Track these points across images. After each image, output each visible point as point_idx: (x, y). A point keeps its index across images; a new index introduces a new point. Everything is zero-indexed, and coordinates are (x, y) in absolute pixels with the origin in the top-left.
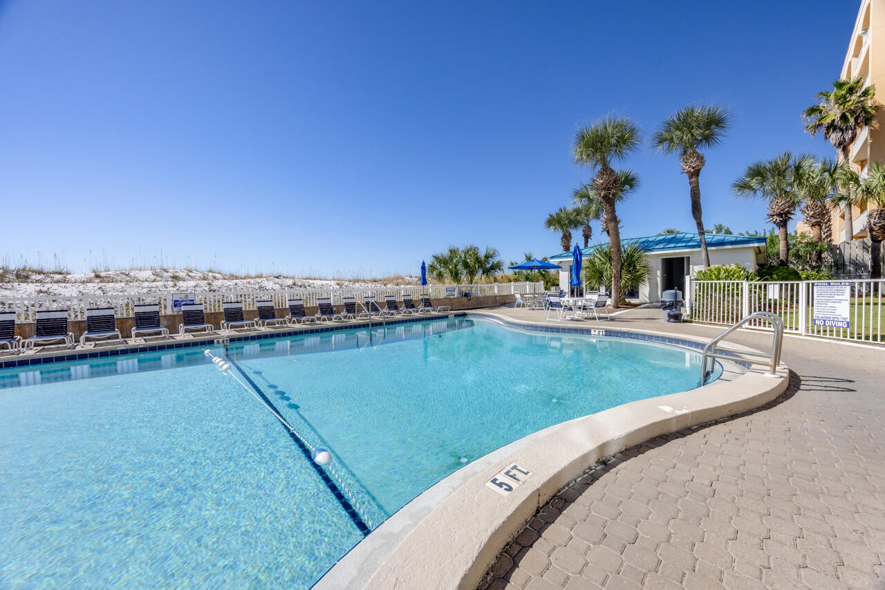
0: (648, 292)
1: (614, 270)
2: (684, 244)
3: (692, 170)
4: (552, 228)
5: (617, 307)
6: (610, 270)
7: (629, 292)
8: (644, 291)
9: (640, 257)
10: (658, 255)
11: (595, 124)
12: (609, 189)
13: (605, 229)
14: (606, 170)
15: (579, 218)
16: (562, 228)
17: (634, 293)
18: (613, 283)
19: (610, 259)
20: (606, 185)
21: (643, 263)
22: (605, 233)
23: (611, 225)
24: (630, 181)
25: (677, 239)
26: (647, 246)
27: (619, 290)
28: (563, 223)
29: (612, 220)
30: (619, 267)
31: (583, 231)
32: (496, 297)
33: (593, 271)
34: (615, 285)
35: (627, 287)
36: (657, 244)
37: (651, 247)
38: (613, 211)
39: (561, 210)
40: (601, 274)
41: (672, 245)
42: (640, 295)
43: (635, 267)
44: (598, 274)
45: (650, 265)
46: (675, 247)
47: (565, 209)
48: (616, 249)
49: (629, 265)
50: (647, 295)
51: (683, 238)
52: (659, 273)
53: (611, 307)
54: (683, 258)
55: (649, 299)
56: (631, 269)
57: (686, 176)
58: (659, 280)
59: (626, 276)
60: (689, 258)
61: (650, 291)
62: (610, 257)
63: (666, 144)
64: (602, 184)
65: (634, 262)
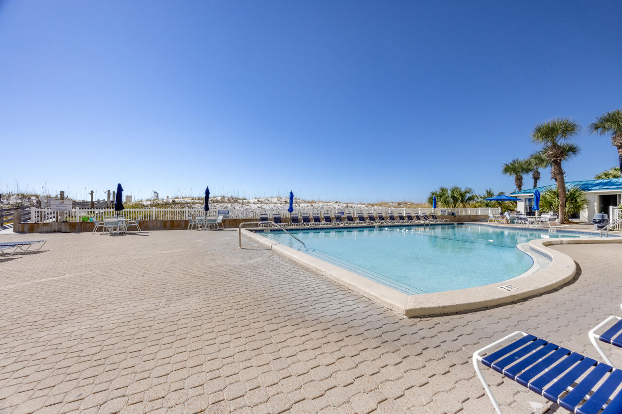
0: (587, 215)
1: (561, 202)
2: (616, 187)
3: (620, 145)
4: (508, 174)
5: (562, 223)
6: (557, 202)
7: (571, 215)
8: (584, 215)
9: (580, 194)
10: (595, 193)
11: (547, 121)
12: (557, 157)
13: (553, 178)
14: (555, 145)
15: (530, 167)
16: (516, 174)
17: (575, 215)
18: (560, 210)
19: (558, 196)
20: (555, 155)
21: (583, 198)
22: (553, 180)
23: (558, 177)
24: (573, 150)
25: (611, 183)
26: (586, 187)
27: (564, 213)
28: (516, 170)
29: (559, 174)
30: (564, 200)
31: (533, 175)
32: (470, 216)
33: (545, 202)
34: (561, 210)
35: (570, 212)
36: (595, 186)
37: (590, 188)
38: (560, 168)
39: (514, 162)
40: (551, 204)
41: (606, 187)
42: (580, 217)
43: (576, 201)
44: (548, 204)
45: (587, 199)
46: (608, 188)
47: (517, 160)
48: (562, 190)
49: (572, 200)
50: (587, 218)
51: (616, 182)
52: (596, 204)
53: (559, 223)
54: (616, 195)
55: (588, 219)
56: (573, 202)
57: (616, 148)
58: (596, 208)
59: (569, 206)
60: (620, 195)
61: (589, 215)
62: (557, 195)
63: (600, 130)
64: (552, 154)
65: (575, 198)
